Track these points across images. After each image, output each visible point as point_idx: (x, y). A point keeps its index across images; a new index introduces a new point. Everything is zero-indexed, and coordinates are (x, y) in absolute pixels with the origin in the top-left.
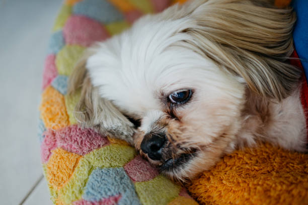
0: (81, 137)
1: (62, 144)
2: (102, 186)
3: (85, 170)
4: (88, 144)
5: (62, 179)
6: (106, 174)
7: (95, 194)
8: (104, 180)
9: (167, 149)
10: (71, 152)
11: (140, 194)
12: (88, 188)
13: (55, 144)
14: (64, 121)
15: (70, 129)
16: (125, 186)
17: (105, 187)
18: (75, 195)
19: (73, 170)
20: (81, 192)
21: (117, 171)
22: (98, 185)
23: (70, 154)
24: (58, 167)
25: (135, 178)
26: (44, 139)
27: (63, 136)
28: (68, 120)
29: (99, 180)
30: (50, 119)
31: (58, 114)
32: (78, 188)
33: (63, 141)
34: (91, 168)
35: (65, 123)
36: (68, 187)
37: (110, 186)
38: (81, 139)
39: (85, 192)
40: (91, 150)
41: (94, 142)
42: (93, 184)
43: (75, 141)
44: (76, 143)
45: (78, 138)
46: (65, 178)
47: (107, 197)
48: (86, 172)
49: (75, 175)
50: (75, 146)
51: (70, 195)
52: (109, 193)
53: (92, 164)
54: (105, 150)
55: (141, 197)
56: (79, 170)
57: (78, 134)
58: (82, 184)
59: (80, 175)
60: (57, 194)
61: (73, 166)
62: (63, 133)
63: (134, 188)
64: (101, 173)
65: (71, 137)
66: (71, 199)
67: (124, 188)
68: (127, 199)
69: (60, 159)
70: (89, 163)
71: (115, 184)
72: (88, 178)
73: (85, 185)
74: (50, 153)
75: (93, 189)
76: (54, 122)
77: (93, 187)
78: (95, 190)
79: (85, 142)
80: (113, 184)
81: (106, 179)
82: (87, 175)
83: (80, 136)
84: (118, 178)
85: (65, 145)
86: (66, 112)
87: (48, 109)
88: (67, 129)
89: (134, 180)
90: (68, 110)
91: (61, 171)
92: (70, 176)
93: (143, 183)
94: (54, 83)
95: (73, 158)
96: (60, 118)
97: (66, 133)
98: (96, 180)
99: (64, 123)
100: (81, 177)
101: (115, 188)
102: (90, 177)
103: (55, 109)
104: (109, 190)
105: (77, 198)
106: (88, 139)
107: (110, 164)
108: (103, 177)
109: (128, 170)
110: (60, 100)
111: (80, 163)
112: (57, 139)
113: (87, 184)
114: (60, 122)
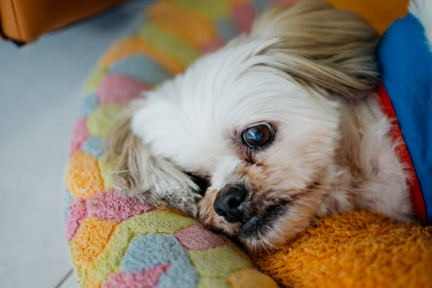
0: (119, 202)
1: (94, 211)
2: (146, 253)
3: (123, 237)
4: (128, 210)
5: (94, 252)
6: (151, 240)
7: (137, 262)
8: (148, 246)
9: (249, 203)
10: (106, 219)
11: (195, 263)
12: (128, 257)
13: (84, 214)
14: (97, 186)
15: (105, 195)
16: (176, 253)
17: (150, 254)
18: (111, 267)
19: (108, 239)
20: (118, 263)
21: (166, 238)
22: (141, 252)
23: (104, 222)
24: (89, 239)
25: (190, 246)
26: (71, 211)
27: (96, 202)
28: (102, 185)
29: (142, 246)
30: (79, 186)
31: (89, 178)
32: (114, 259)
33: (95, 208)
34: (132, 235)
35: (99, 187)
36: (101, 260)
37: (156, 253)
38: (119, 205)
39: (123, 262)
40: (132, 215)
41: (135, 207)
42: (134, 252)
43: (111, 207)
44: (112, 209)
45: (115, 203)
46: (97, 251)
47: (152, 266)
48: (125, 240)
49: (110, 245)
50: (111, 212)
51: (104, 268)
52: (155, 261)
53: (132, 230)
54: (149, 216)
55: (198, 266)
56: (115, 239)
57: (115, 199)
58: (119, 253)
59: (117, 244)
60: (86, 274)
61: (107, 234)
62: (96, 198)
63: (188, 257)
64: (145, 240)
65: (106, 203)
66: (105, 273)
67: (174, 255)
68: (179, 268)
69: (91, 228)
70: (129, 229)
71: (163, 250)
72: (128, 246)
73: (123, 254)
74: (79, 225)
75: (133, 257)
76: (84, 188)
77: (135, 255)
78: (137, 259)
79: (124, 207)
80: (160, 251)
81: (151, 245)
82: (126, 243)
83: (117, 201)
84: (166, 245)
85: (98, 211)
86: (100, 176)
87: (76, 176)
88: (101, 194)
89: (188, 248)
90: (102, 173)
91: (92, 243)
92: (104, 246)
93: (200, 252)
94: (85, 147)
95: (108, 224)
96: (93, 182)
97: (99, 199)
98: (137, 247)
99: (97, 188)
100: (118, 245)
101: (163, 254)
102: (130, 245)
103: (86, 173)
104: (155, 257)
105: (113, 271)
106: (128, 204)
107: (157, 230)
108: (147, 244)
109: (179, 237)
110: (92, 163)
111: (117, 229)
112: (88, 207)
113: (126, 254)
114: (91, 187)
